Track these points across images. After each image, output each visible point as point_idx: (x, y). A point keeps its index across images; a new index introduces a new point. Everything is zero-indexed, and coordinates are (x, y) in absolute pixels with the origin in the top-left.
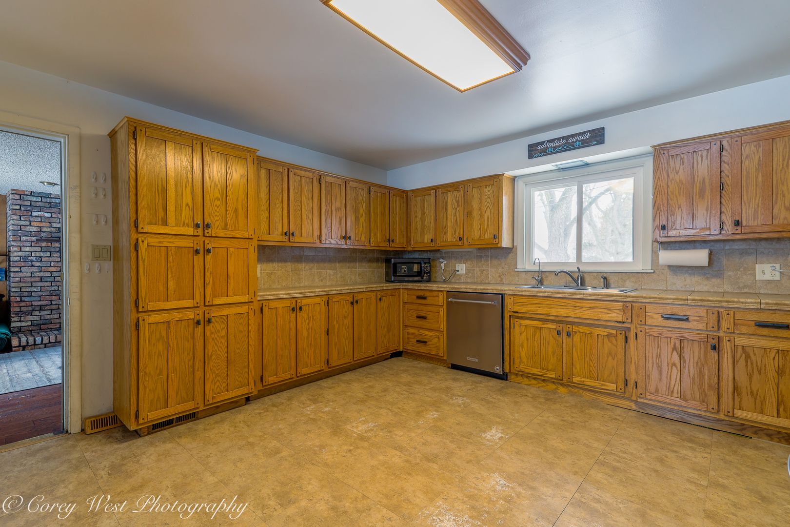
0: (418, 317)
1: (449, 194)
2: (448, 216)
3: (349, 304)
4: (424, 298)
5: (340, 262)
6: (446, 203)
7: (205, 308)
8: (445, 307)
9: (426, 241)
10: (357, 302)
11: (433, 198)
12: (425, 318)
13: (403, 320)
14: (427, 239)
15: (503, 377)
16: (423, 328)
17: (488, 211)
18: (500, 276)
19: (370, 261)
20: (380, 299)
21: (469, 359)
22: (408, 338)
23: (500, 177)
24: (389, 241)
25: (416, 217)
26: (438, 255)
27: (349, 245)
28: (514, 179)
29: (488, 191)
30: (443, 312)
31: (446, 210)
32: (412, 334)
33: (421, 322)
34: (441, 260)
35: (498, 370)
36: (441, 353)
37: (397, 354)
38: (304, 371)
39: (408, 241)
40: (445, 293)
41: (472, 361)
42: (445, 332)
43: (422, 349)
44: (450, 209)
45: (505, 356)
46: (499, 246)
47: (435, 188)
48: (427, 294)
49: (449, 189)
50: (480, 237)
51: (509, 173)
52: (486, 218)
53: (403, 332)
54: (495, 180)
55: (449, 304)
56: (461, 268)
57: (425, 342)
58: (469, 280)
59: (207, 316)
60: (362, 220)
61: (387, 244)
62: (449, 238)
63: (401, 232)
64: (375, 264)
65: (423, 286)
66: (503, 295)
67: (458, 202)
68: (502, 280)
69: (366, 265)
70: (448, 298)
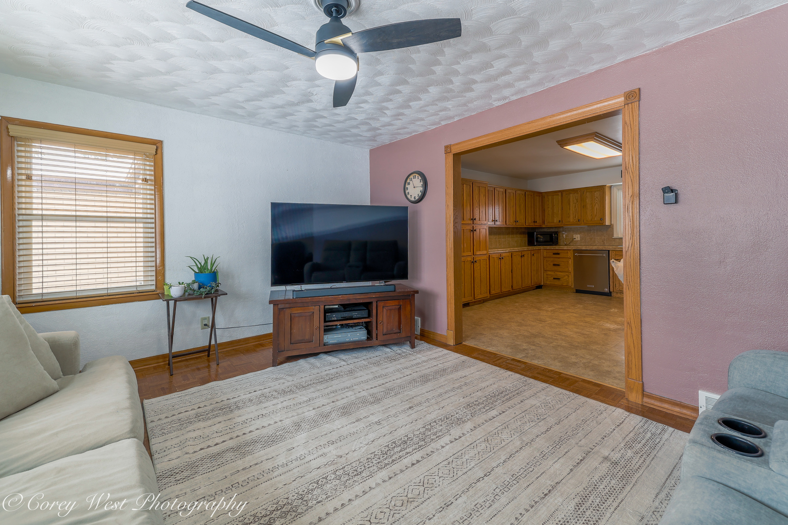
0: (554, 265)
1: (571, 195)
2: (571, 208)
3: (520, 257)
4: (558, 254)
5: (507, 234)
6: (569, 200)
7: (474, 256)
8: (572, 258)
9: (555, 221)
10: (524, 256)
11: (560, 197)
12: (559, 265)
13: (544, 267)
14: (556, 220)
15: (609, 294)
16: (558, 271)
17: (597, 205)
18: (603, 241)
19: (521, 233)
20: (533, 255)
21: (588, 286)
22: (547, 277)
23: (604, 187)
24: (534, 222)
25: (548, 207)
26: (561, 229)
27: (519, 225)
28: (611, 187)
29: (597, 194)
30: (571, 262)
31: (569, 204)
32: (550, 275)
33: (556, 268)
34: (563, 233)
35: (606, 290)
36: (570, 284)
37: (539, 287)
38: (504, 290)
39: (544, 222)
40: (572, 251)
41: (591, 287)
42: (572, 273)
43: (557, 283)
44: (571, 204)
45: (610, 283)
46: (604, 224)
47: (562, 192)
48: (559, 252)
49: (571, 192)
50: (591, 220)
51: (608, 185)
52: (596, 209)
53: (543, 274)
54: (601, 189)
55: (574, 256)
56: (577, 237)
57: (559, 279)
58: (582, 244)
59: (475, 260)
60: (522, 211)
61: (533, 224)
62: (571, 220)
63: (540, 217)
64: (522, 236)
65: (557, 247)
66: (609, 251)
67: (577, 200)
68: (604, 243)
69: (519, 236)
70: (574, 253)
